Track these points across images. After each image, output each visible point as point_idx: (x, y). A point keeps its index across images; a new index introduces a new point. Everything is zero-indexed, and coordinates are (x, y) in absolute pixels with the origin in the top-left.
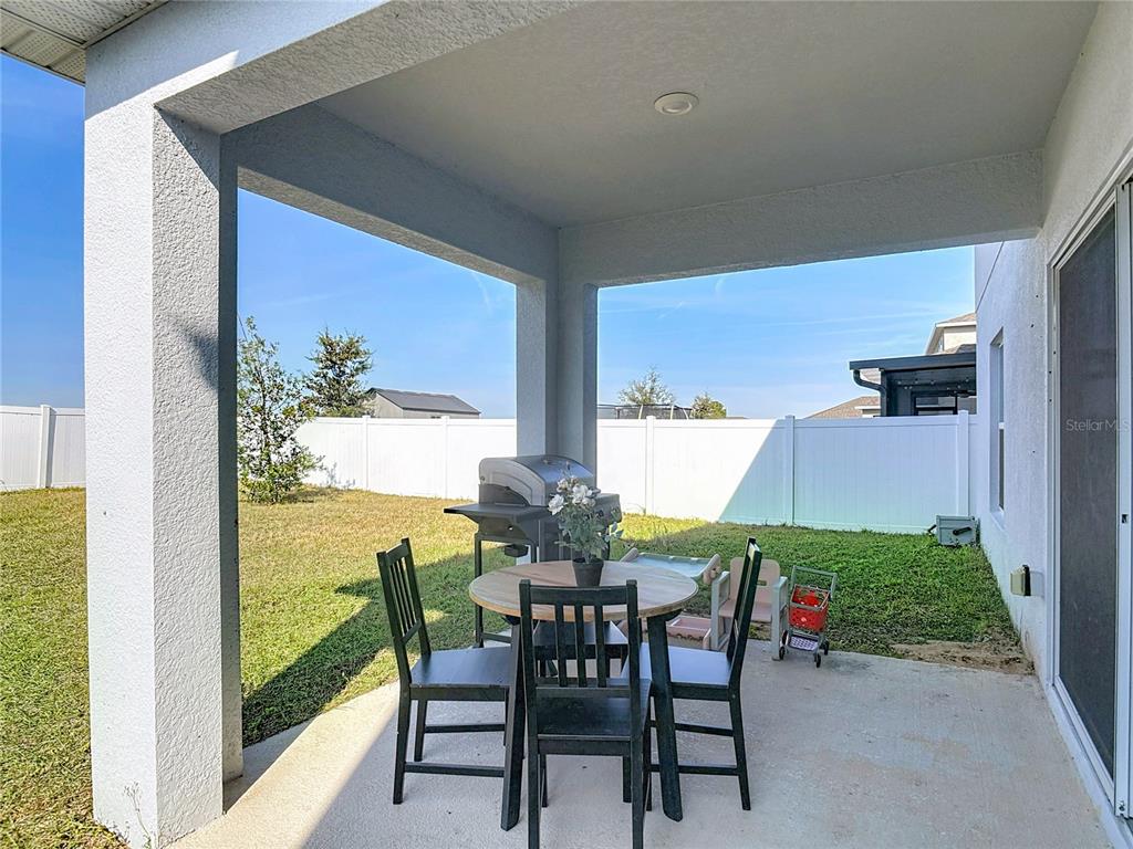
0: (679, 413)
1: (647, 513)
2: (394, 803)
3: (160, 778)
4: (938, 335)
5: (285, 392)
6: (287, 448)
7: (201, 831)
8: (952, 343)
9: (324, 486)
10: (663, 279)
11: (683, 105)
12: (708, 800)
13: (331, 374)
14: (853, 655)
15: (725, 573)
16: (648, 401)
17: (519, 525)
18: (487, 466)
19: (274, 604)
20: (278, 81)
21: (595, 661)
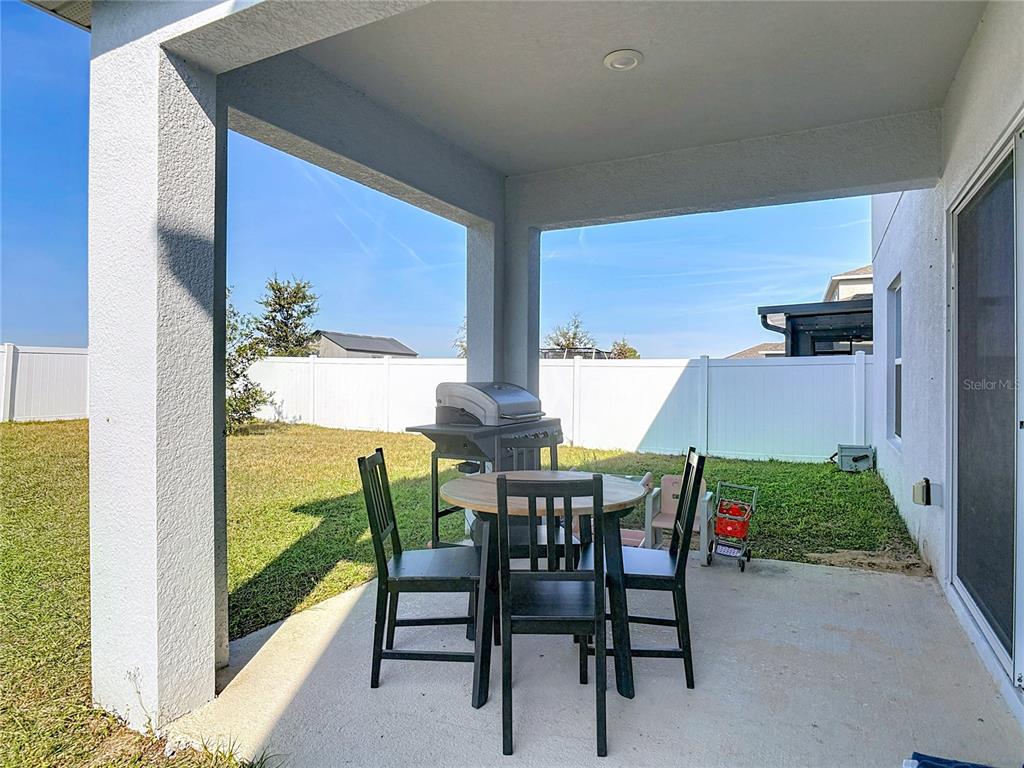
0: (599, 355)
1: (575, 445)
2: (372, 687)
3: (161, 662)
4: (834, 286)
5: (238, 332)
6: (239, 384)
7: (196, 712)
8: (846, 293)
9: (272, 421)
10: (601, 223)
11: (629, 62)
12: (657, 680)
13: (279, 317)
14: (772, 562)
15: (656, 490)
16: (571, 346)
17: (475, 441)
18: (443, 389)
19: (238, 522)
20: (278, 24)
21: (546, 559)
